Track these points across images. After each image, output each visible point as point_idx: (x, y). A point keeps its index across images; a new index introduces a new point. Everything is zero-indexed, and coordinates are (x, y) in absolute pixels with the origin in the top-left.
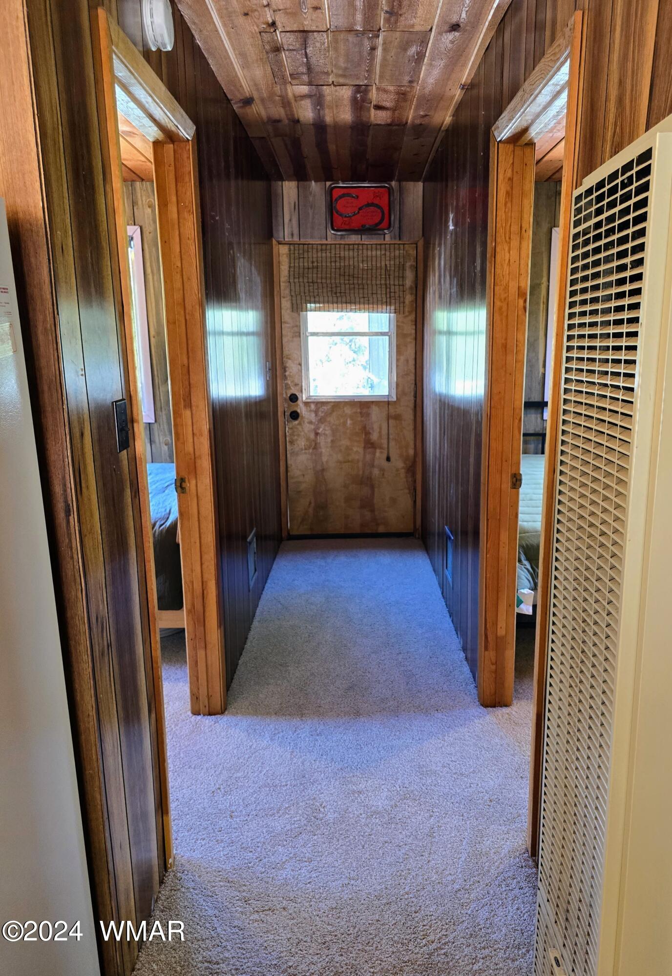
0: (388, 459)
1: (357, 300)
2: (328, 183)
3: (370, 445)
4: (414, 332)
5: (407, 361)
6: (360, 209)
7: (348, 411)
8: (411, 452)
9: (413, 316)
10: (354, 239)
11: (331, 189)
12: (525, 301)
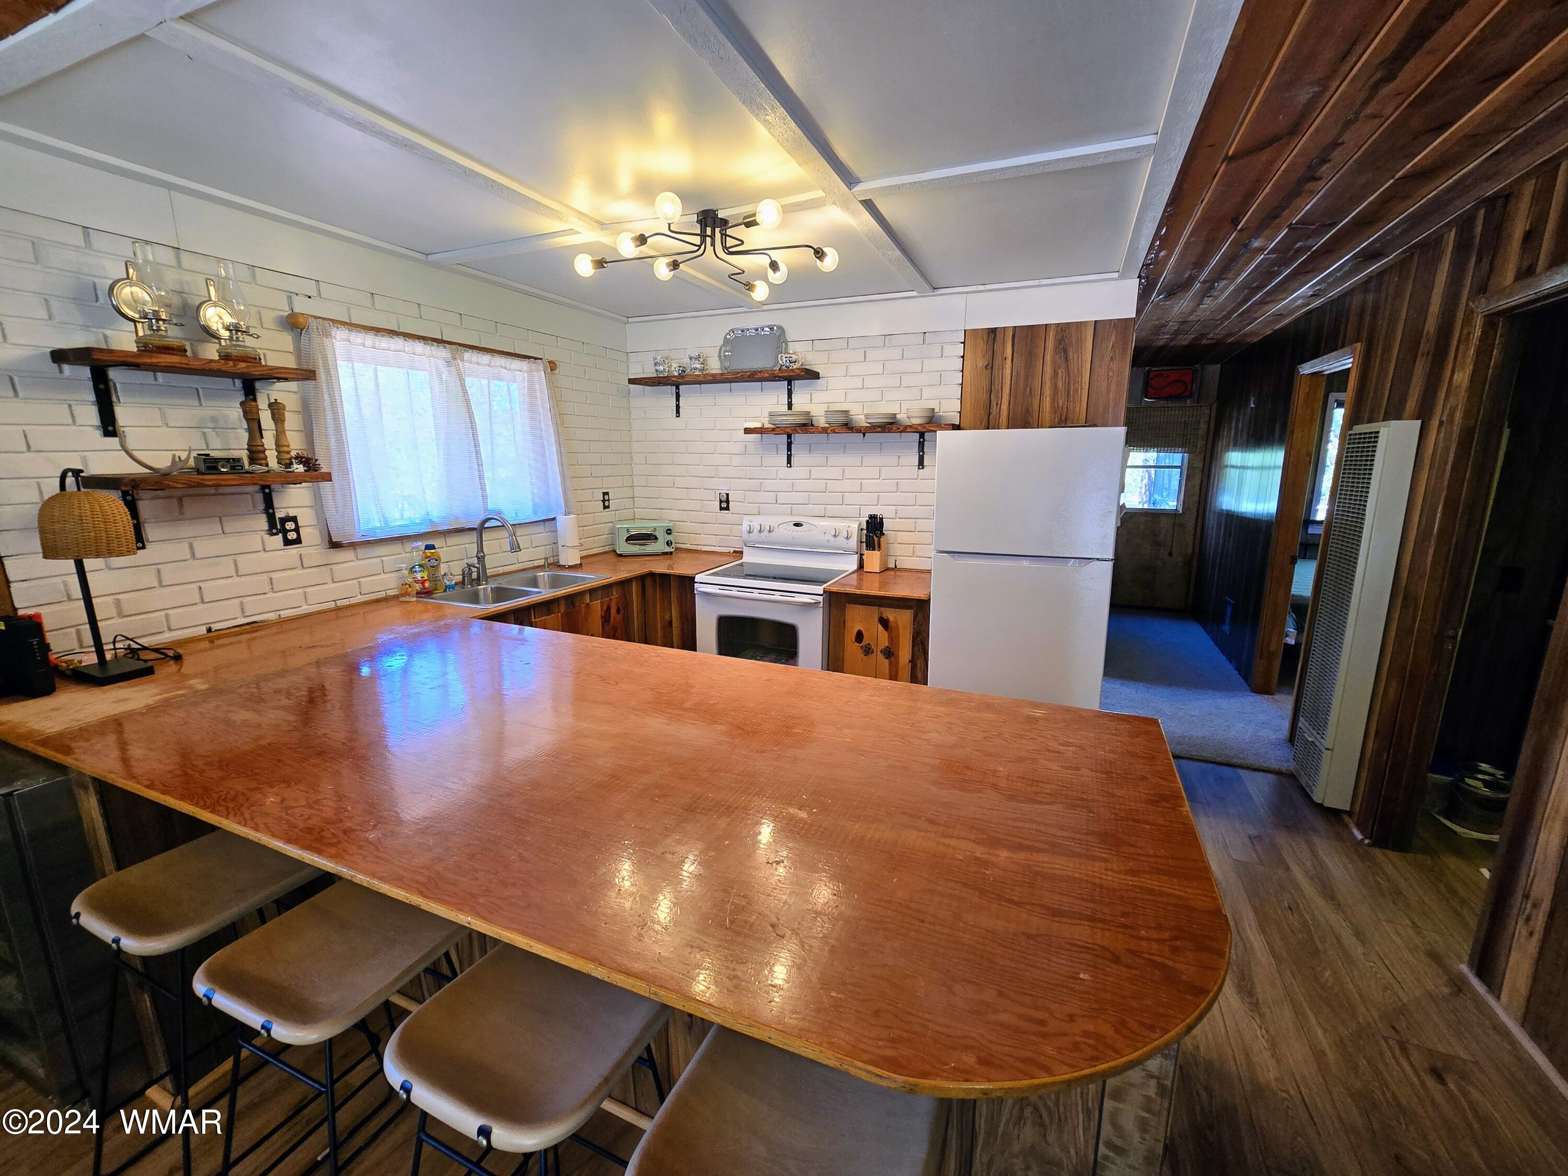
0: (1170, 554)
1: (1160, 444)
2: (1147, 368)
3: (1157, 544)
4: (1202, 466)
5: (1194, 486)
6: (1169, 384)
7: (1142, 519)
8: (1190, 551)
9: (1202, 456)
10: (1162, 403)
11: (1149, 371)
12: (1311, 458)
